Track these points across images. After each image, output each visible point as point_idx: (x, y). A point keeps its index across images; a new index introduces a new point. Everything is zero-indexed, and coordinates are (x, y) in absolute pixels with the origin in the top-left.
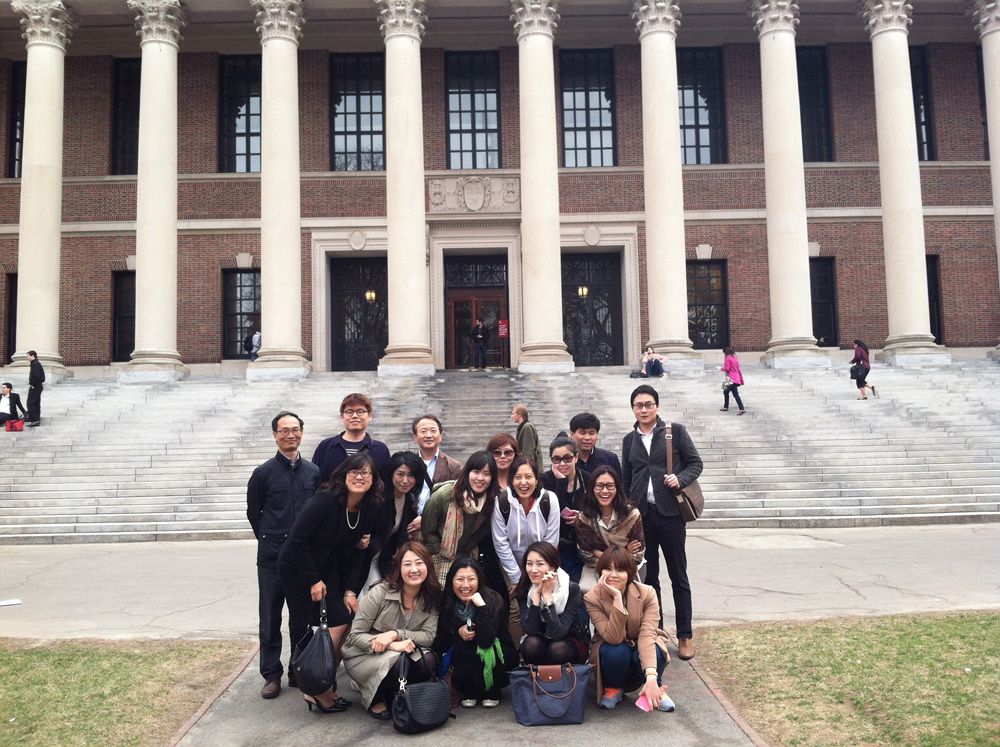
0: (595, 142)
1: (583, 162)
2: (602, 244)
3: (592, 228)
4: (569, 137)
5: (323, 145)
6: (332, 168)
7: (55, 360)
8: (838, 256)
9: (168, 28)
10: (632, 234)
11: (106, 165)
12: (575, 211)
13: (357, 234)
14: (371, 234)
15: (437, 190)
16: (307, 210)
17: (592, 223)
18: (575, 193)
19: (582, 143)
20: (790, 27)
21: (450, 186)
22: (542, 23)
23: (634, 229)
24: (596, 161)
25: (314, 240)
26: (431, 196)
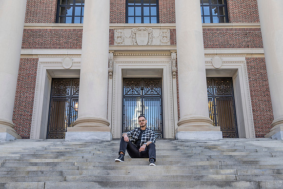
2: (223, 67)
5: (51, 10)
10: (243, 62)
13: (67, 59)
14: (76, 59)
15: (119, 36)
17: (217, 54)
21: (127, 33)
23: (243, 59)
25: (40, 62)
26: (115, 39)
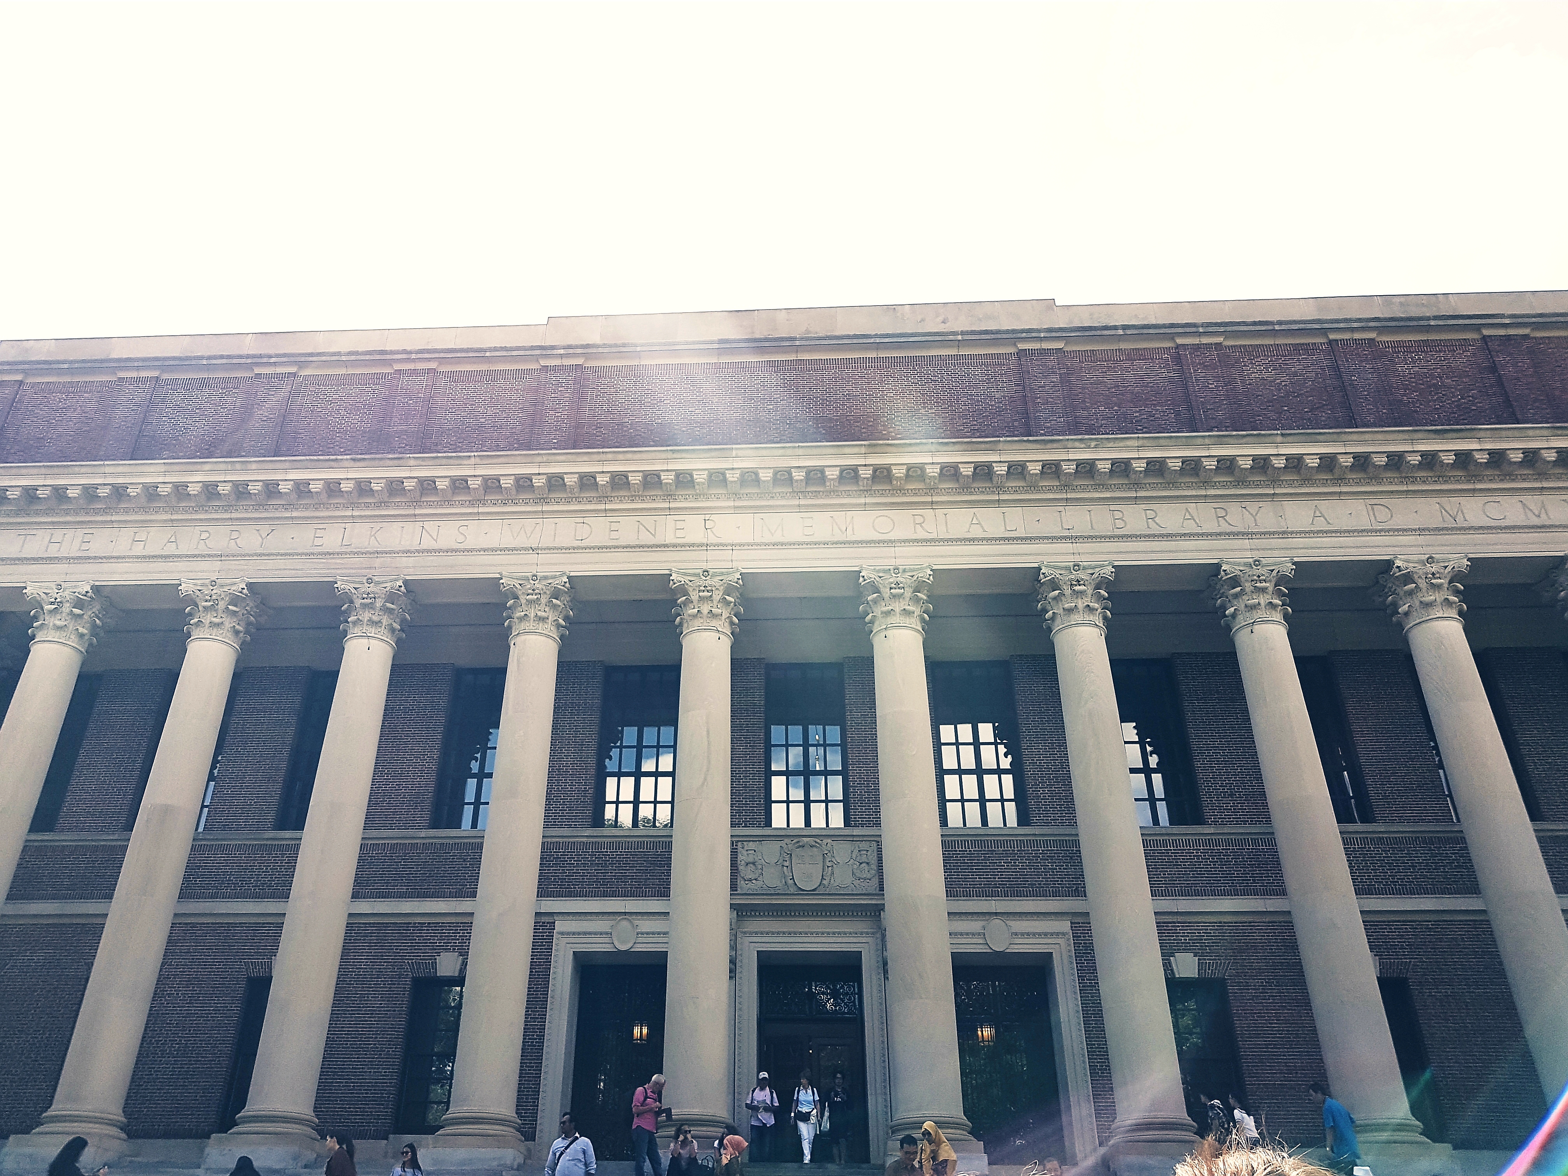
0: (992, 791)
1: (974, 819)
2: (1012, 949)
3: (997, 922)
8: (1410, 976)
10: (1064, 934)
12: (969, 895)
13: (625, 924)
14: (646, 925)
15: (751, 859)
16: (547, 886)
17: (996, 914)
18: (966, 866)
19: (972, 792)
20: (1278, 617)
21: (770, 852)
22: (907, 613)
23: (1065, 926)
24: (994, 819)
25: (559, 933)
26: (741, 868)
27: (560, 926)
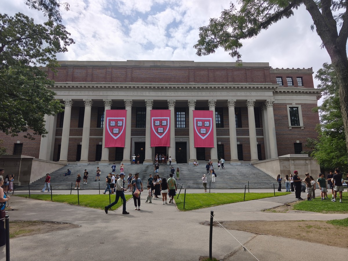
0: (182, 123)
1: (180, 127)
2: (183, 141)
3: (181, 138)
4: (178, 122)
6: (136, 127)
7: (87, 161)
8: (224, 144)
9: (110, 104)
11: (96, 126)
12: (178, 135)
13: (140, 139)
14: (143, 139)
16: (132, 135)
18: (178, 132)
19: (180, 123)
20: (214, 106)
22: (172, 105)
24: (182, 127)
27: (133, 139)
